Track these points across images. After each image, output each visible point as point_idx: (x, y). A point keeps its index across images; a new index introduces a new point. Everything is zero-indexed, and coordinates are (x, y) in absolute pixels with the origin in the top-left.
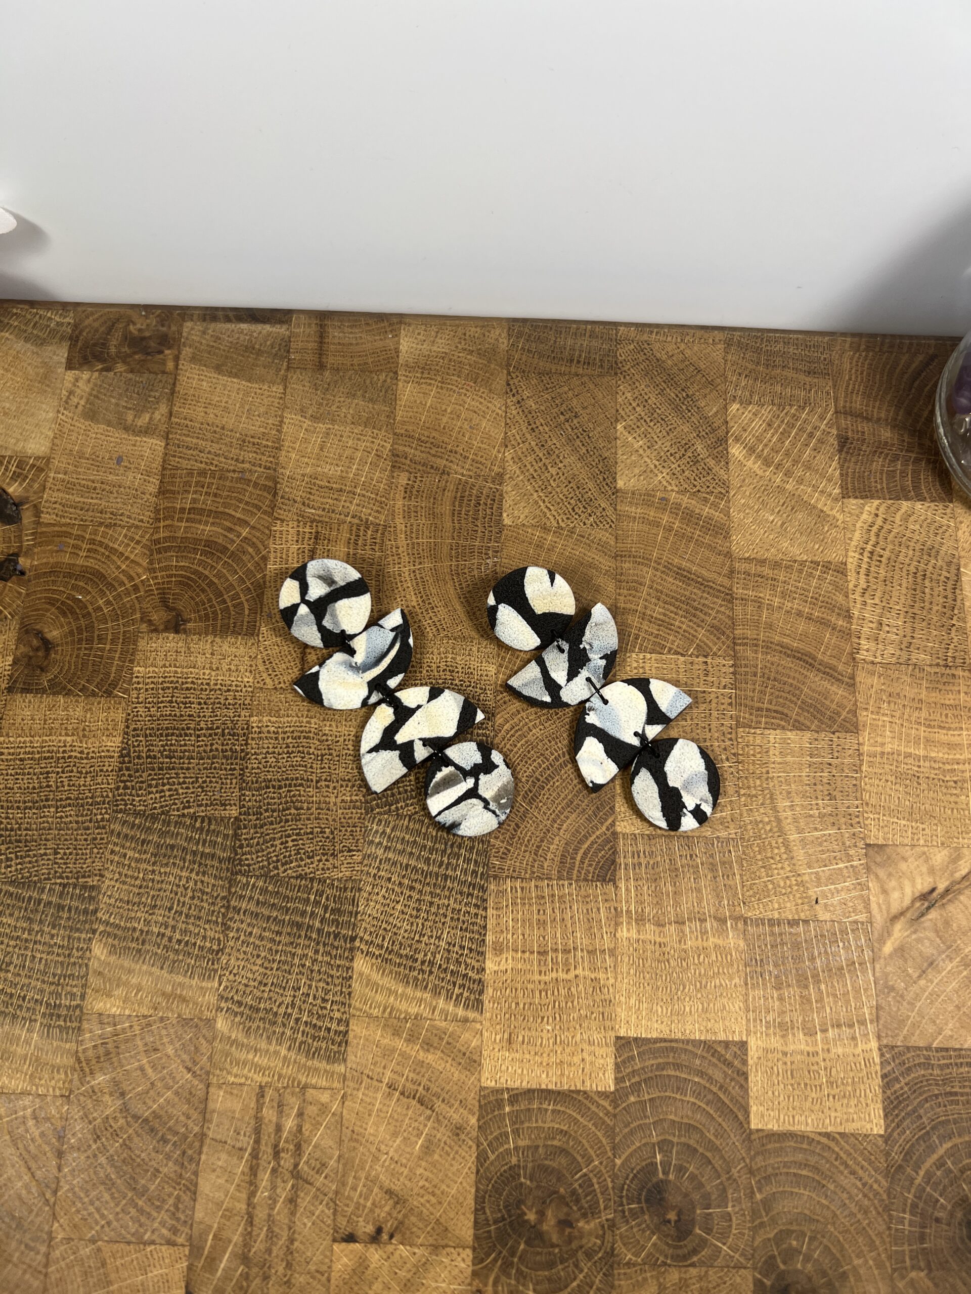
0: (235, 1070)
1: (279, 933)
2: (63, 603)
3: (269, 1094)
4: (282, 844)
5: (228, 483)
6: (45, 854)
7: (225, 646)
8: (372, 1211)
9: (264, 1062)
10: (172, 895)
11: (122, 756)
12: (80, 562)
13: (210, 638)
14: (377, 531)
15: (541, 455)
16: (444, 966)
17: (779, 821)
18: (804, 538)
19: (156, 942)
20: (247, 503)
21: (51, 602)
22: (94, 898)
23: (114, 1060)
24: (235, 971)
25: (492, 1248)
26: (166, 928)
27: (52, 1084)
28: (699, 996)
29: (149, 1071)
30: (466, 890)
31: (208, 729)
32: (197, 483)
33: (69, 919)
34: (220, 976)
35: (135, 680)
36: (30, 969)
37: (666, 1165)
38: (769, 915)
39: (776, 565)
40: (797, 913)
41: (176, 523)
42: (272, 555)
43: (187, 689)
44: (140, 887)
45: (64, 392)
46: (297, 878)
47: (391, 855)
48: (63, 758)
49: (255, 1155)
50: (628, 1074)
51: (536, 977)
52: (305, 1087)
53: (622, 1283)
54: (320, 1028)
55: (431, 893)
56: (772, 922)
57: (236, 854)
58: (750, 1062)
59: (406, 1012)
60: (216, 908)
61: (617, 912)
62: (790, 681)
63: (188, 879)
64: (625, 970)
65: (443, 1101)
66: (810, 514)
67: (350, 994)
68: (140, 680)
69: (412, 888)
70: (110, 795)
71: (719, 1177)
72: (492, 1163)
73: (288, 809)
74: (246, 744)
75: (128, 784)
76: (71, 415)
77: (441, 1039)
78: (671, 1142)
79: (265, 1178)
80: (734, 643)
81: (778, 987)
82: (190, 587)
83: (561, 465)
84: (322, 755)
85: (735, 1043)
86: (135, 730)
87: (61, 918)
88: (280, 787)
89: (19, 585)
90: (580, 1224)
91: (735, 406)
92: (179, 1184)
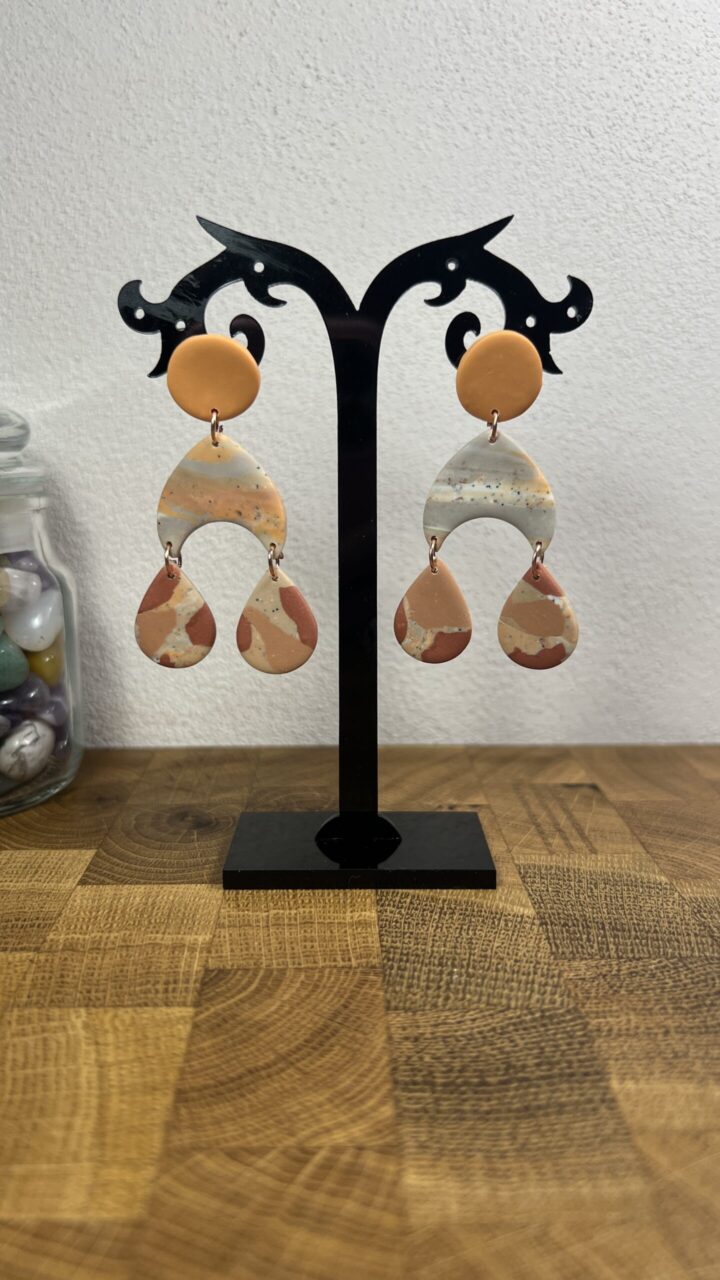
0: (628, 859)
3: (585, 851)
9: (600, 863)
16: (426, 912)
24: (670, 902)
30: (412, 957)
34: (684, 899)
37: (188, 835)
46: (640, 958)
47: (524, 978)
49: (579, 830)
51: (314, 910)
52: (551, 853)
53: (240, 799)
54: (552, 879)
55: (457, 953)
58: (80, 877)
61: (207, 950)
64: (206, 917)
67: (530, 895)
69: (485, 956)
71: (139, 832)
78: (180, 842)
85: (90, 884)
92: (639, 819)
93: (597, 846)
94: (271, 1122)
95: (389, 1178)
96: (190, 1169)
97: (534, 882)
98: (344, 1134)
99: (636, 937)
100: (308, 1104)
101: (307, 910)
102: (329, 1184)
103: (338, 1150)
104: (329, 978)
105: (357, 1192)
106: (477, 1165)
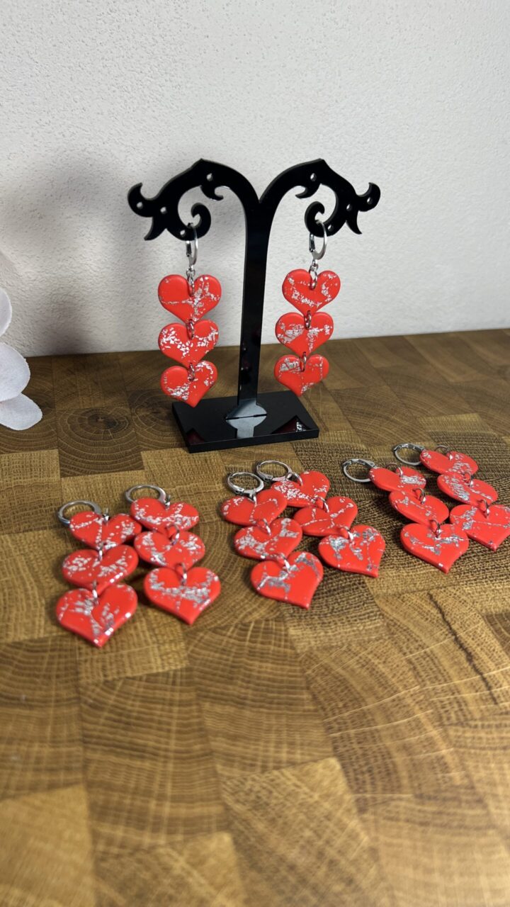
93: (328, 426)
94: (225, 612)
95: (283, 633)
96: (199, 641)
97: (302, 455)
98: (258, 614)
100: (237, 601)
101: (195, 484)
102: (260, 639)
103: (257, 622)
104: (221, 528)
105: (273, 641)
106: (317, 622)
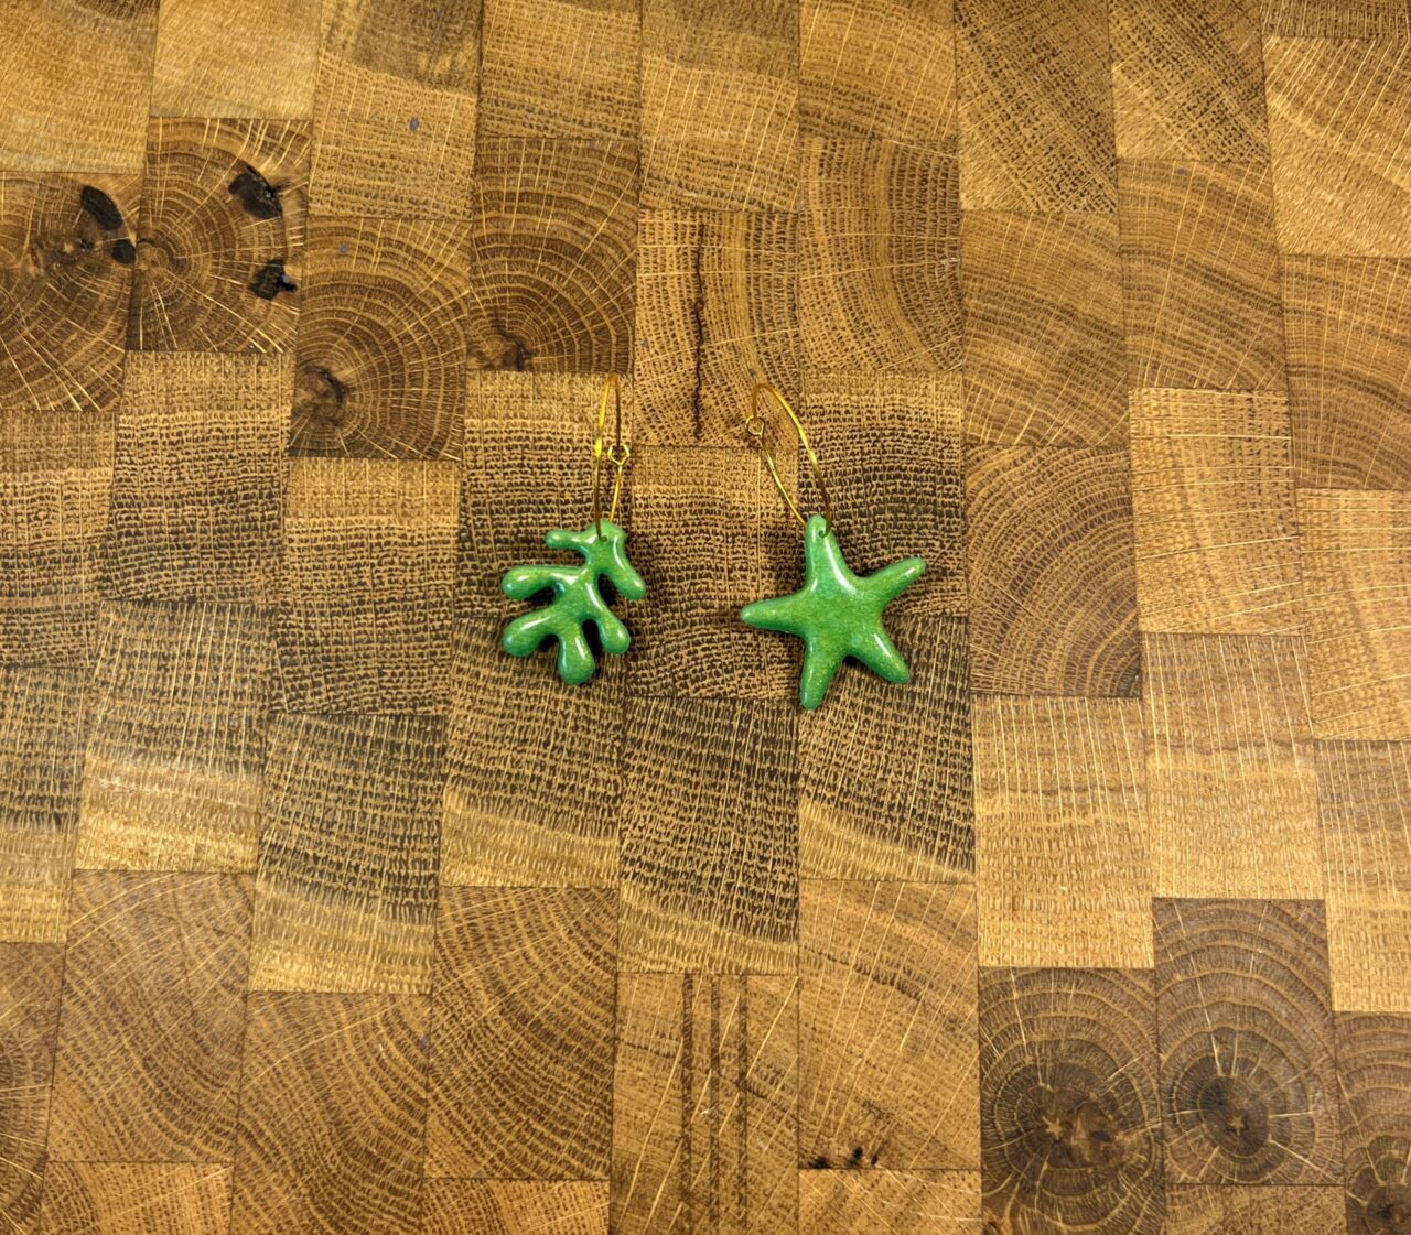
0: (651, 956)
1: (695, 772)
2: (355, 329)
3: (699, 984)
4: (689, 654)
5: (571, 157)
6: (366, 676)
7: (589, 388)
8: (846, 1129)
9: (690, 943)
10: (547, 726)
11: (460, 540)
12: (373, 271)
13: (567, 377)
14: (785, 222)
15: (1008, 110)
16: (919, 811)
17: (1355, 611)
18: (1375, 226)
19: (530, 789)
20: (601, 185)
21: (339, 328)
22: (439, 733)
23: (489, 946)
24: (640, 824)
25: (1008, 1170)
26: (543, 769)
27: (407, 982)
28: (1259, 842)
29: (536, 958)
30: (941, 711)
31: (575, 502)
32: (528, 156)
33: (408, 761)
34: (621, 832)
35: (468, 436)
36: (361, 830)
37: (1227, 1061)
38: (1347, 735)
39: (1339, 263)
40: (1383, 732)
41: (503, 214)
42: (642, 259)
43: (542, 448)
44: (503, 716)
45: (324, 26)
46: (713, 698)
48: (379, 544)
49: (687, 1062)
50: (1171, 946)
51: (1044, 824)
52: (747, 973)
53: (1178, 1208)
54: (761, 895)
55: (894, 716)
56: (1350, 745)
57: (629, 669)
58: (1330, 926)
59: (873, 871)
60: (609, 741)
61: (1147, 738)
62: (1364, 423)
63: (567, 703)
64: (1161, 811)
65: (931, 986)
66: (1381, 192)
67: (796, 849)
68: (477, 436)
69: (868, 710)
70: (450, 593)
71: (1296, 1072)
72: (1000, 1064)
73: (693, 608)
74: (630, 522)
75: (473, 578)
76: (337, 58)
77: (922, 906)
78: (1232, 1031)
79: (702, 1092)
80: (1288, 373)
81: (1362, 829)
82: (532, 305)
83: (1037, 124)
84: (734, 536)
85: (1308, 903)
86: (475, 504)
87: (398, 761)
88: (680, 579)
89: (288, 304)
90: (1120, 1137)
91: (1273, 40)
92: (589, 1102)
99: (705, 741)
101: (1051, 823)
103: (1008, 444)
